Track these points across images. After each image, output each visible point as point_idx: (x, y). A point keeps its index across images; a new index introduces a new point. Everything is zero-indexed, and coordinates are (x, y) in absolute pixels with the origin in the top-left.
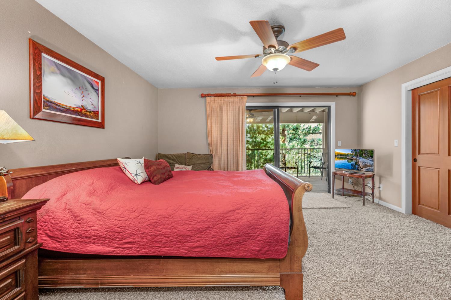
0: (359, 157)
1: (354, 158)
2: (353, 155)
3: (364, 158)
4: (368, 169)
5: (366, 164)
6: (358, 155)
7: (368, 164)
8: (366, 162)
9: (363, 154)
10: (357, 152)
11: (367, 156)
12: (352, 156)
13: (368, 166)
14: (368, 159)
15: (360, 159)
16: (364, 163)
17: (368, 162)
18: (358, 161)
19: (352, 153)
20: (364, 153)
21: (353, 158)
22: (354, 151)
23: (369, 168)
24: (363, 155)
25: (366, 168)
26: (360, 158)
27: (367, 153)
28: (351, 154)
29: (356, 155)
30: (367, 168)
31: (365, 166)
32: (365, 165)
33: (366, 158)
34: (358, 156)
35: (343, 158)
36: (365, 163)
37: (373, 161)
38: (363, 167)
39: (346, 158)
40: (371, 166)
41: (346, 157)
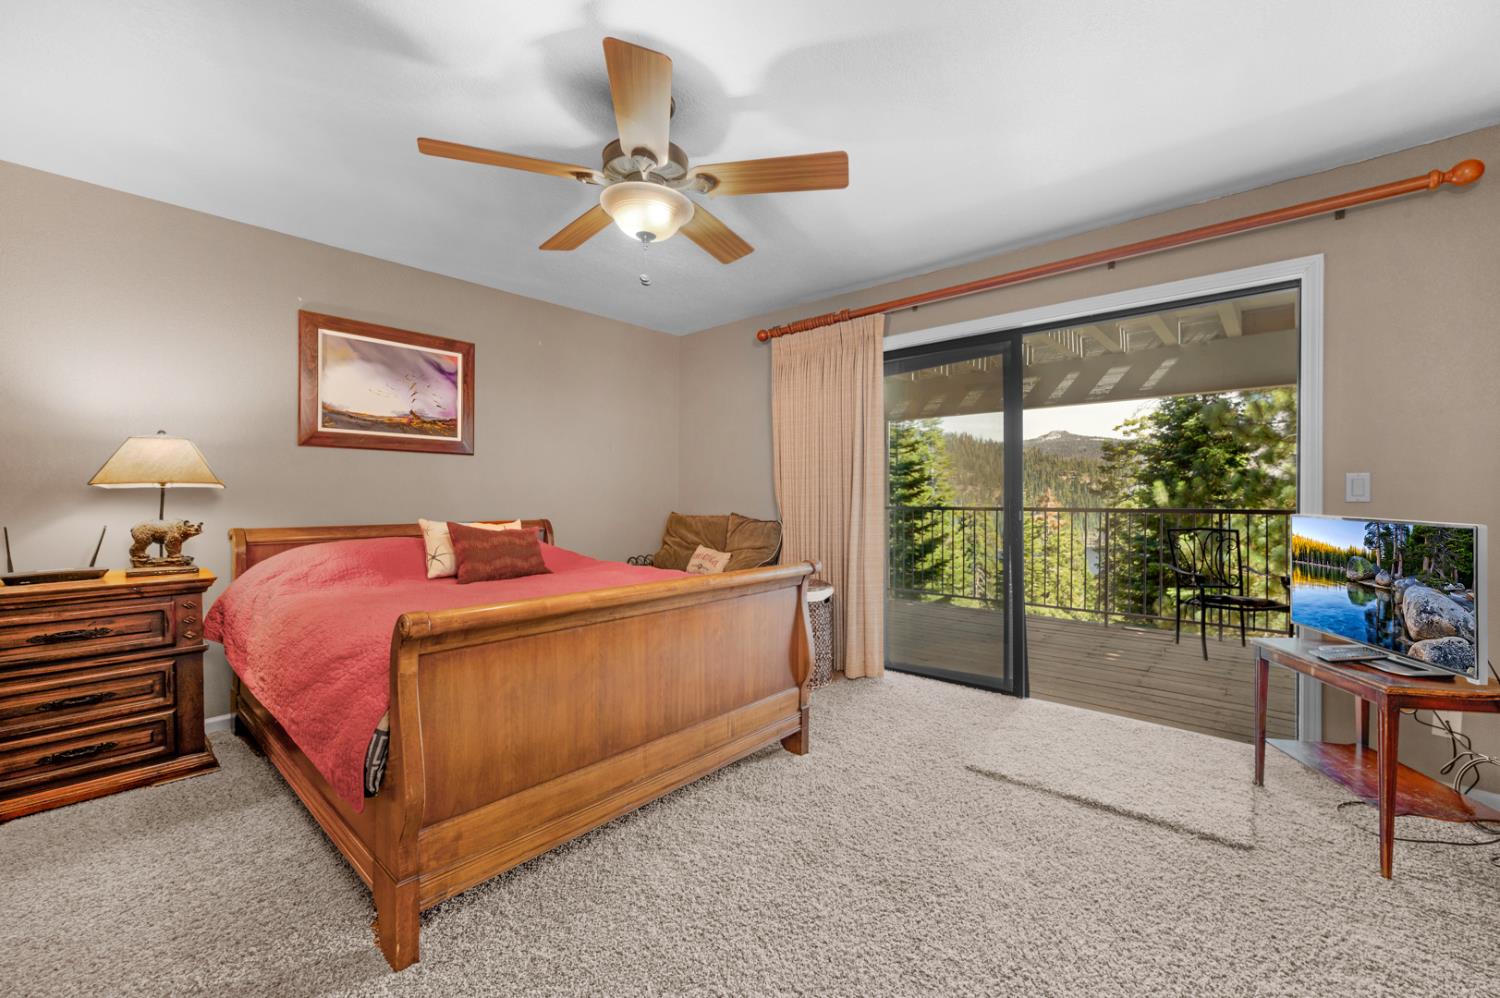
0: (1404, 575)
1: (1378, 577)
2: (1374, 561)
3: (1429, 586)
4: (1440, 649)
5: (1436, 618)
6: (1400, 564)
7: (1445, 622)
8: (1435, 606)
9: (1426, 560)
10: (1397, 545)
11: (1442, 575)
12: (1371, 566)
13: (1442, 632)
14: (1447, 593)
15: (1407, 586)
16: (1425, 611)
17: (1447, 606)
18: (1397, 595)
19: (1369, 552)
20: (1430, 557)
21: (1372, 578)
22: (1381, 536)
23: (1446, 639)
24: (1425, 568)
25: (1434, 642)
26: (1407, 581)
27: (1442, 556)
28: (1364, 555)
29: (1388, 565)
30: (1440, 640)
31: (1430, 630)
32: (1432, 622)
33: (1436, 586)
34: (1400, 572)
35: (1328, 577)
36: (1432, 613)
37: (1470, 604)
38: (1419, 633)
39: (1344, 574)
40: (1457, 633)
41: (1342, 569)
